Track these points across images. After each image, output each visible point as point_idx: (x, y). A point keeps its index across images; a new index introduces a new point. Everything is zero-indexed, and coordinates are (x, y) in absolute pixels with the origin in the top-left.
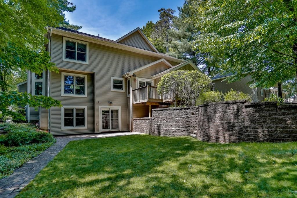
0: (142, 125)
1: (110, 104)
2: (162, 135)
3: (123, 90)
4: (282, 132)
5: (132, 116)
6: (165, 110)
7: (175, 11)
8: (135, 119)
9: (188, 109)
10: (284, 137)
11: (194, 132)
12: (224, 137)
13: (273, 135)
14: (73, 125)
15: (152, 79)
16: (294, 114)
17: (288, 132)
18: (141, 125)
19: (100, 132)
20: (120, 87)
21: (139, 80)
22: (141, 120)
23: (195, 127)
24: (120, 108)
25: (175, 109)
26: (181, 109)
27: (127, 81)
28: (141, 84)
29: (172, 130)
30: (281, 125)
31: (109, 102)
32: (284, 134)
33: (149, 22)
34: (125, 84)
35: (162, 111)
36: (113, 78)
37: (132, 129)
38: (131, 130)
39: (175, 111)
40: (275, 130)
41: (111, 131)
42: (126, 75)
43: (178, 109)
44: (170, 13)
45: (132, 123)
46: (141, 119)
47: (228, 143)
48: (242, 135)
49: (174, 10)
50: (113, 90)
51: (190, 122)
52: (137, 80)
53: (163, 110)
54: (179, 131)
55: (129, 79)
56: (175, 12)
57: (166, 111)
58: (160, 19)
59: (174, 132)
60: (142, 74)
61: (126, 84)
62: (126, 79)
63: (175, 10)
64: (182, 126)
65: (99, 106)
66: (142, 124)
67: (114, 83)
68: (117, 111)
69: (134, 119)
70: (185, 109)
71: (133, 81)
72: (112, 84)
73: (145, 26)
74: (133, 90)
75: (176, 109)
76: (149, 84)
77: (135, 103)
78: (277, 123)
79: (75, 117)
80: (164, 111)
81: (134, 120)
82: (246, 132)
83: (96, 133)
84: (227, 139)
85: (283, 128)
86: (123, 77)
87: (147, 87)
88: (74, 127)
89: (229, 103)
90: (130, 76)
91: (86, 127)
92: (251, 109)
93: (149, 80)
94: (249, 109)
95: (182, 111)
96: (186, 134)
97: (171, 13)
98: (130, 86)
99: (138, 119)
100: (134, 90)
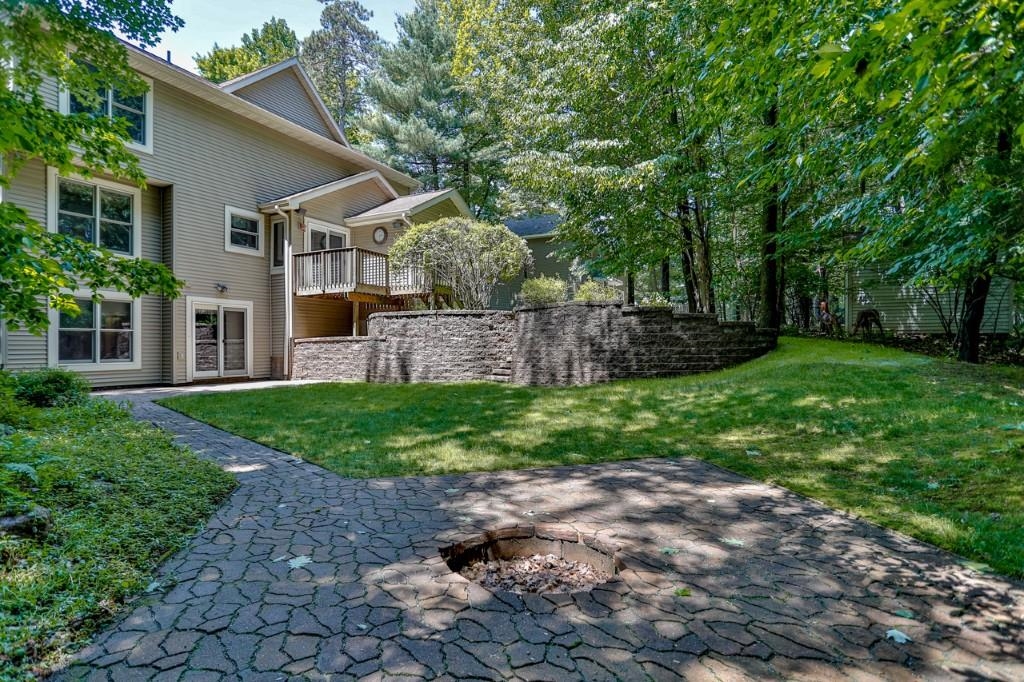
0: (331, 359)
1: (222, 291)
2: (414, 381)
3: (260, 252)
4: (678, 360)
5: (289, 332)
6: (422, 315)
7: (372, 15)
8: (300, 340)
9: (480, 316)
10: (681, 368)
11: (494, 372)
12: (583, 374)
13: (665, 366)
14: (90, 358)
15: (345, 225)
16: (694, 329)
17: (686, 360)
18: (326, 358)
19: (189, 380)
20: (252, 242)
21: (312, 225)
22: (324, 346)
23: (495, 359)
24: (248, 306)
25: (449, 315)
26: (465, 316)
27: (270, 223)
28: (318, 238)
29: (442, 368)
30: (677, 349)
31: (219, 285)
32: (681, 364)
33: (277, 20)
34: (265, 232)
35: (412, 319)
36: (230, 210)
37: (290, 372)
38: (286, 373)
39: (451, 319)
40: (669, 358)
41: (222, 375)
42: (276, 207)
43: (457, 315)
44: (356, 15)
45: (291, 355)
46: (324, 342)
47: (589, 384)
48: (615, 367)
49: (369, 11)
50: (230, 247)
51: (485, 347)
52: (306, 223)
53: (416, 317)
54: (461, 368)
55: (284, 218)
56: (371, 18)
57: (427, 319)
58: (323, 28)
59: (446, 371)
60: (319, 209)
61: (268, 234)
62: (269, 217)
63: (372, 13)
64: (467, 357)
65: (188, 297)
66: (331, 356)
67: (232, 227)
68: (241, 316)
69: (296, 341)
70: (474, 315)
71: (294, 228)
72: (228, 229)
73: (260, 32)
74: (295, 256)
75: (455, 315)
76: (337, 240)
77: (302, 292)
78: (671, 346)
79: (98, 329)
80: (419, 318)
81: (296, 344)
82: (623, 362)
83: (175, 382)
84: (588, 378)
85: (679, 353)
86: (260, 211)
87: (352, 250)
88: (95, 361)
89: (593, 306)
90: (287, 212)
91: (137, 363)
92: (632, 317)
93: (339, 230)
94: (628, 319)
95: (467, 321)
96: (477, 375)
97: (359, 15)
98: (286, 242)
99: (316, 342)
100: (299, 255)
